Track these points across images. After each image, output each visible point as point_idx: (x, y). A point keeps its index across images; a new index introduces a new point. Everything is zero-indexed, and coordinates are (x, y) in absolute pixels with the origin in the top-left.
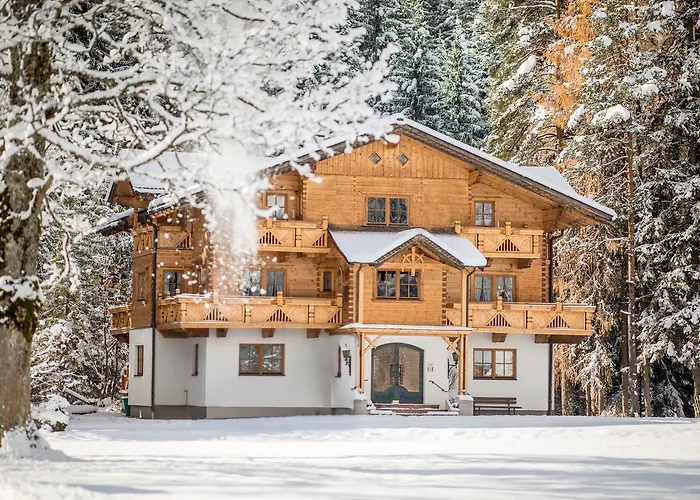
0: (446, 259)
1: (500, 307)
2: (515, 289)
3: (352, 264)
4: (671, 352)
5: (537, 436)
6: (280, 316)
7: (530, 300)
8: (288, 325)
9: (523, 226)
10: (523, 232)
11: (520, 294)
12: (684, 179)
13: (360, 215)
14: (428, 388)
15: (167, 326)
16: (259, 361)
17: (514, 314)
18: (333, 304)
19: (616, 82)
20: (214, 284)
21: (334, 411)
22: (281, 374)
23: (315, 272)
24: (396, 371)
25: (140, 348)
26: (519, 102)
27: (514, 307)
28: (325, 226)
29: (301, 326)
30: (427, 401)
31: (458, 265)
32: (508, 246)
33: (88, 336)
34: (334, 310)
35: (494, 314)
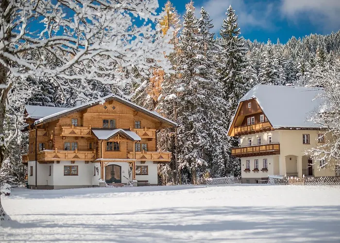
0: (128, 138)
1: (143, 153)
2: (147, 148)
3: (100, 140)
4: (188, 165)
5: (167, 193)
6: (76, 157)
7: (152, 151)
8: (79, 160)
9: (150, 128)
10: (150, 130)
11: (149, 149)
12: (190, 115)
13: (100, 124)
14: (123, 178)
15: (40, 160)
16: (70, 171)
17: (148, 155)
18: (93, 153)
19: (172, 87)
20: (55, 147)
21: (93, 186)
22: (77, 175)
23: (87, 143)
24: (113, 174)
25: (32, 167)
26: (142, 94)
27: (148, 153)
28: (90, 129)
29: (83, 160)
30: (122, 182)
31: (132, 140)
32: (145, 134)
33: (14, 163)
34: (93, 154)
35: (142, 155)
